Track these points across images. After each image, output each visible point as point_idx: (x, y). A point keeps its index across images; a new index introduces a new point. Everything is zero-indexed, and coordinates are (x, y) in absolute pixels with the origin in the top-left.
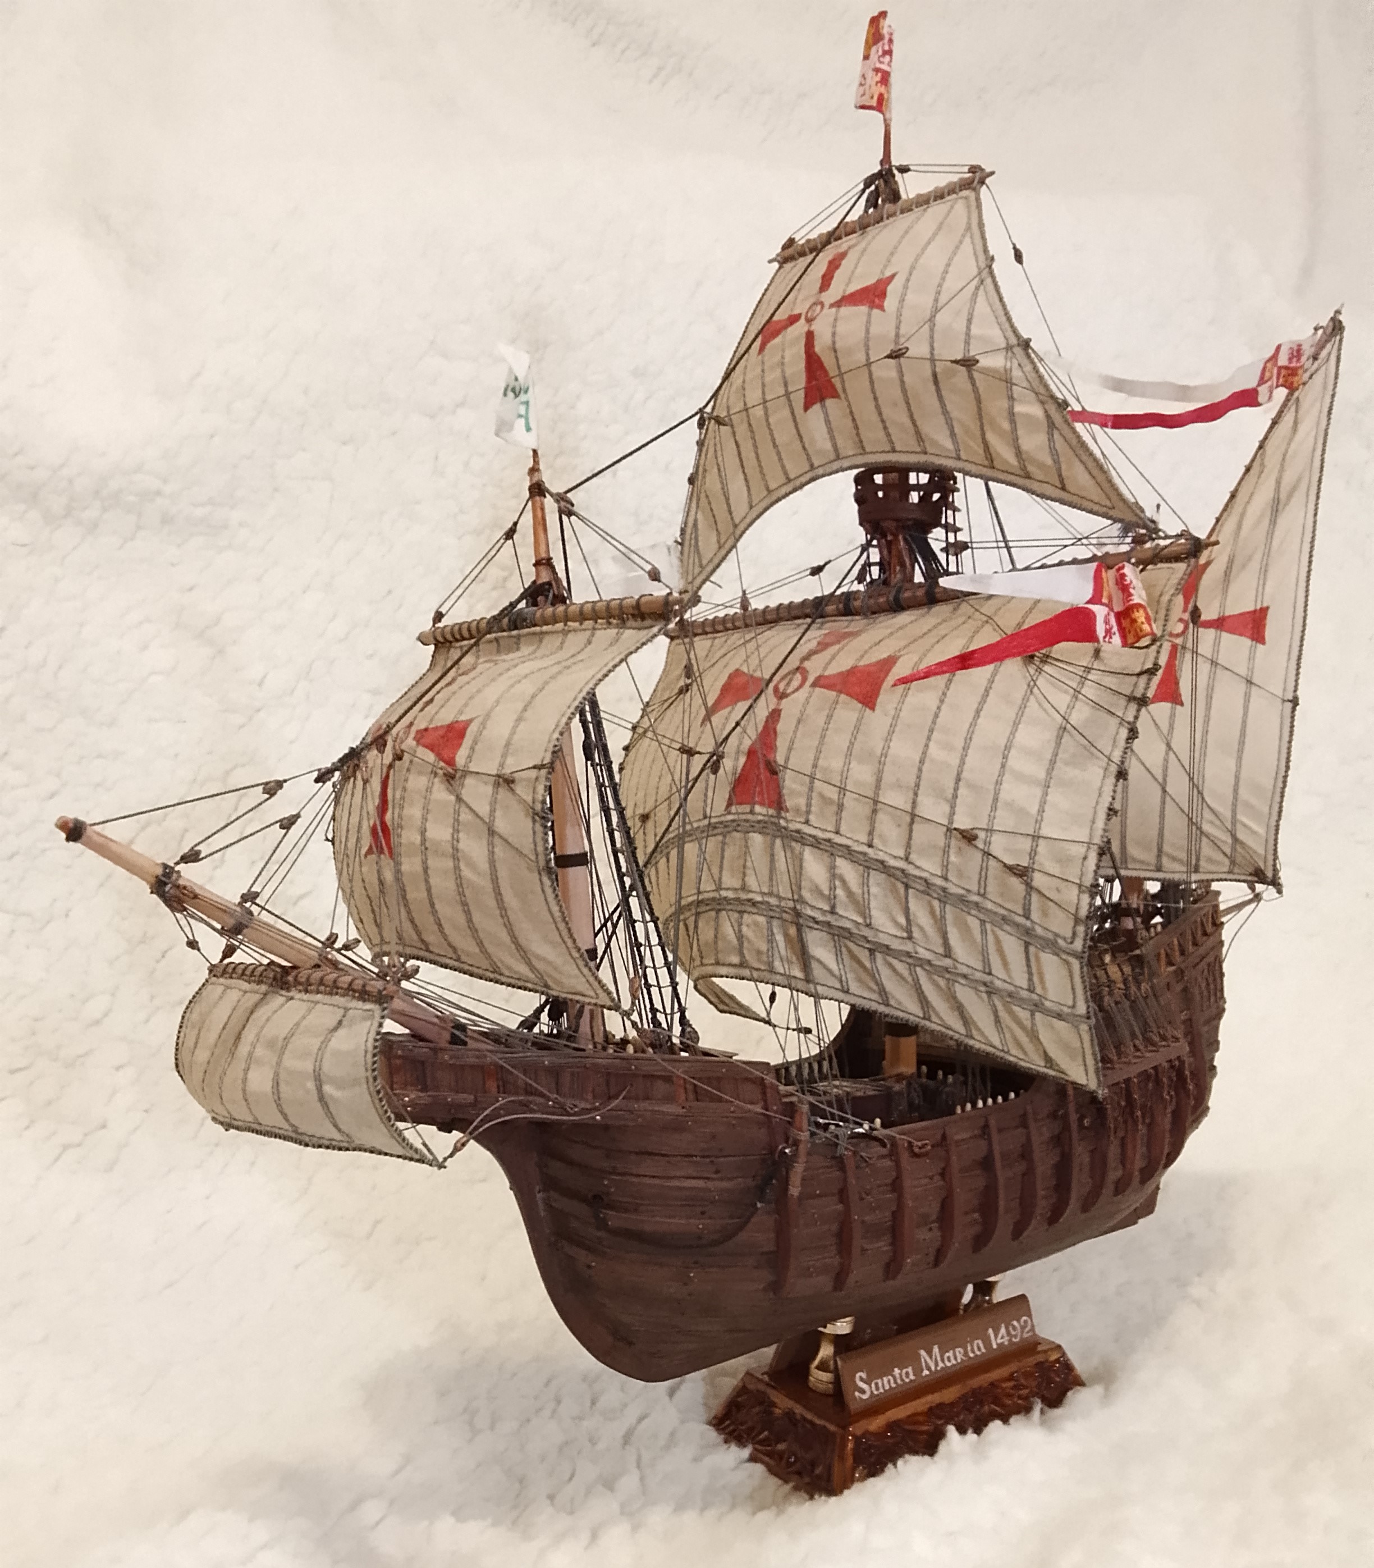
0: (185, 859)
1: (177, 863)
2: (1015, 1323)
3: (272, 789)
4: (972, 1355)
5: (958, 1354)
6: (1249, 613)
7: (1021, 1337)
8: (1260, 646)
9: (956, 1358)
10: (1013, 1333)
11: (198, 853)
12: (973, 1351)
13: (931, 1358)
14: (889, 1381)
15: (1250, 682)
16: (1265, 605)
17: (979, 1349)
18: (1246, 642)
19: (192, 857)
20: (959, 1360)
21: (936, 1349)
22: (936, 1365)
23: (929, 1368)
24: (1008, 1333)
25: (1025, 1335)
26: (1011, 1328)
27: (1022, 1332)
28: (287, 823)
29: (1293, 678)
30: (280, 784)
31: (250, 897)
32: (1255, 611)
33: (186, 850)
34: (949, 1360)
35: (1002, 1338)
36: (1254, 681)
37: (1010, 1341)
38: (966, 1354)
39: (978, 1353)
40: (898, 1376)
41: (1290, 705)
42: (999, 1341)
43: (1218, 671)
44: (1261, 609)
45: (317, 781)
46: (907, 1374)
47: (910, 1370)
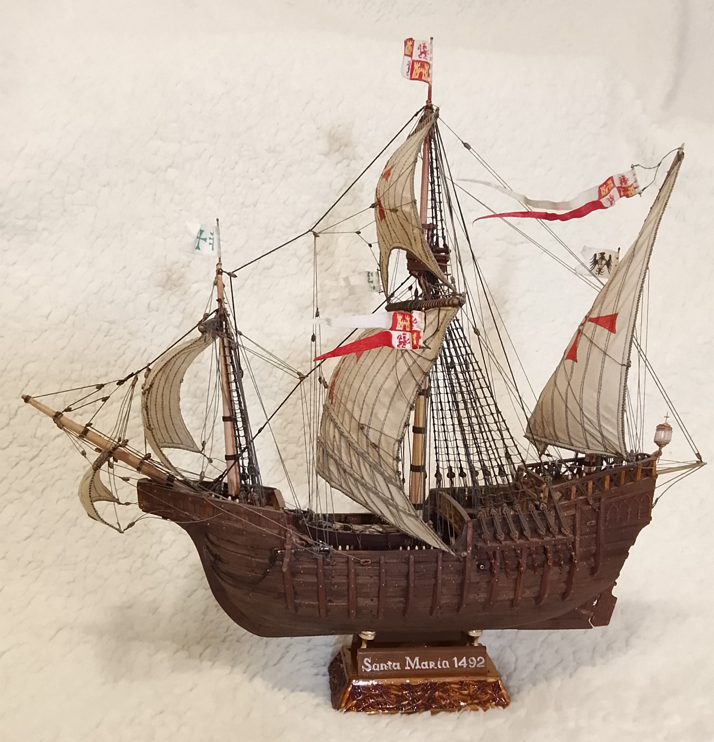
0: (66, 410)
1: (63, 412)
2: (474, 659)
3: (100, 387)
4: (440, 667)
5: (430, 664)
6: (610, 316)
7: (476, 666)
8: (613, 334)
9: (429, 666)
10: (470, 662)
11: (71, 408)
12: (441, 665)
13: (413, 662)
14: (384, 667)
15: (605, 354)
16: (617, 312)
17: (445, 665)
18: (606, 331)
19: (68, 410)
20: (431, 667)
21: (417, 659)
22: (416, 665)
23: (410, 666)
24: (467, 662)
25: (478, 666)
26: (469, 660)
27: (477, 664)
28: (105, 399)
29: (628, 352)
30: (103, 386)
31: (89, 425)
32: (612, 315)
33: (66, 408)
34: (424, 665)
35: (463, 663)
36: (607, 353)
37: (468, 666)
38: (436, 665)
39: (444, 667)
40: (390, 665)
41: (625, 367)
42: (460, 664)
43: (592, 347)
44: (615, 314)
45: (118, 384)
46: (396, 666)
47: (398, 664)
